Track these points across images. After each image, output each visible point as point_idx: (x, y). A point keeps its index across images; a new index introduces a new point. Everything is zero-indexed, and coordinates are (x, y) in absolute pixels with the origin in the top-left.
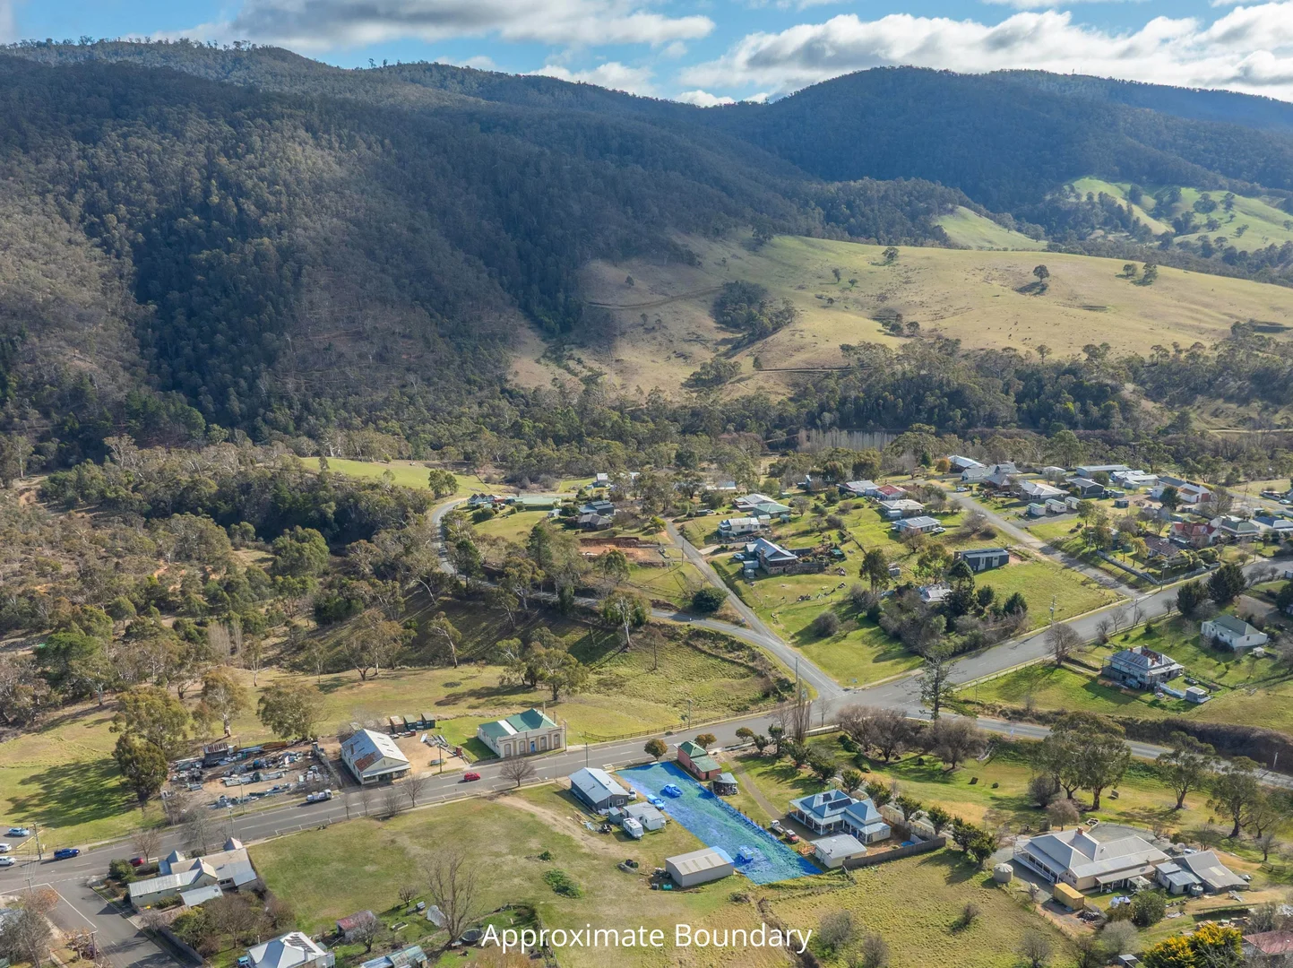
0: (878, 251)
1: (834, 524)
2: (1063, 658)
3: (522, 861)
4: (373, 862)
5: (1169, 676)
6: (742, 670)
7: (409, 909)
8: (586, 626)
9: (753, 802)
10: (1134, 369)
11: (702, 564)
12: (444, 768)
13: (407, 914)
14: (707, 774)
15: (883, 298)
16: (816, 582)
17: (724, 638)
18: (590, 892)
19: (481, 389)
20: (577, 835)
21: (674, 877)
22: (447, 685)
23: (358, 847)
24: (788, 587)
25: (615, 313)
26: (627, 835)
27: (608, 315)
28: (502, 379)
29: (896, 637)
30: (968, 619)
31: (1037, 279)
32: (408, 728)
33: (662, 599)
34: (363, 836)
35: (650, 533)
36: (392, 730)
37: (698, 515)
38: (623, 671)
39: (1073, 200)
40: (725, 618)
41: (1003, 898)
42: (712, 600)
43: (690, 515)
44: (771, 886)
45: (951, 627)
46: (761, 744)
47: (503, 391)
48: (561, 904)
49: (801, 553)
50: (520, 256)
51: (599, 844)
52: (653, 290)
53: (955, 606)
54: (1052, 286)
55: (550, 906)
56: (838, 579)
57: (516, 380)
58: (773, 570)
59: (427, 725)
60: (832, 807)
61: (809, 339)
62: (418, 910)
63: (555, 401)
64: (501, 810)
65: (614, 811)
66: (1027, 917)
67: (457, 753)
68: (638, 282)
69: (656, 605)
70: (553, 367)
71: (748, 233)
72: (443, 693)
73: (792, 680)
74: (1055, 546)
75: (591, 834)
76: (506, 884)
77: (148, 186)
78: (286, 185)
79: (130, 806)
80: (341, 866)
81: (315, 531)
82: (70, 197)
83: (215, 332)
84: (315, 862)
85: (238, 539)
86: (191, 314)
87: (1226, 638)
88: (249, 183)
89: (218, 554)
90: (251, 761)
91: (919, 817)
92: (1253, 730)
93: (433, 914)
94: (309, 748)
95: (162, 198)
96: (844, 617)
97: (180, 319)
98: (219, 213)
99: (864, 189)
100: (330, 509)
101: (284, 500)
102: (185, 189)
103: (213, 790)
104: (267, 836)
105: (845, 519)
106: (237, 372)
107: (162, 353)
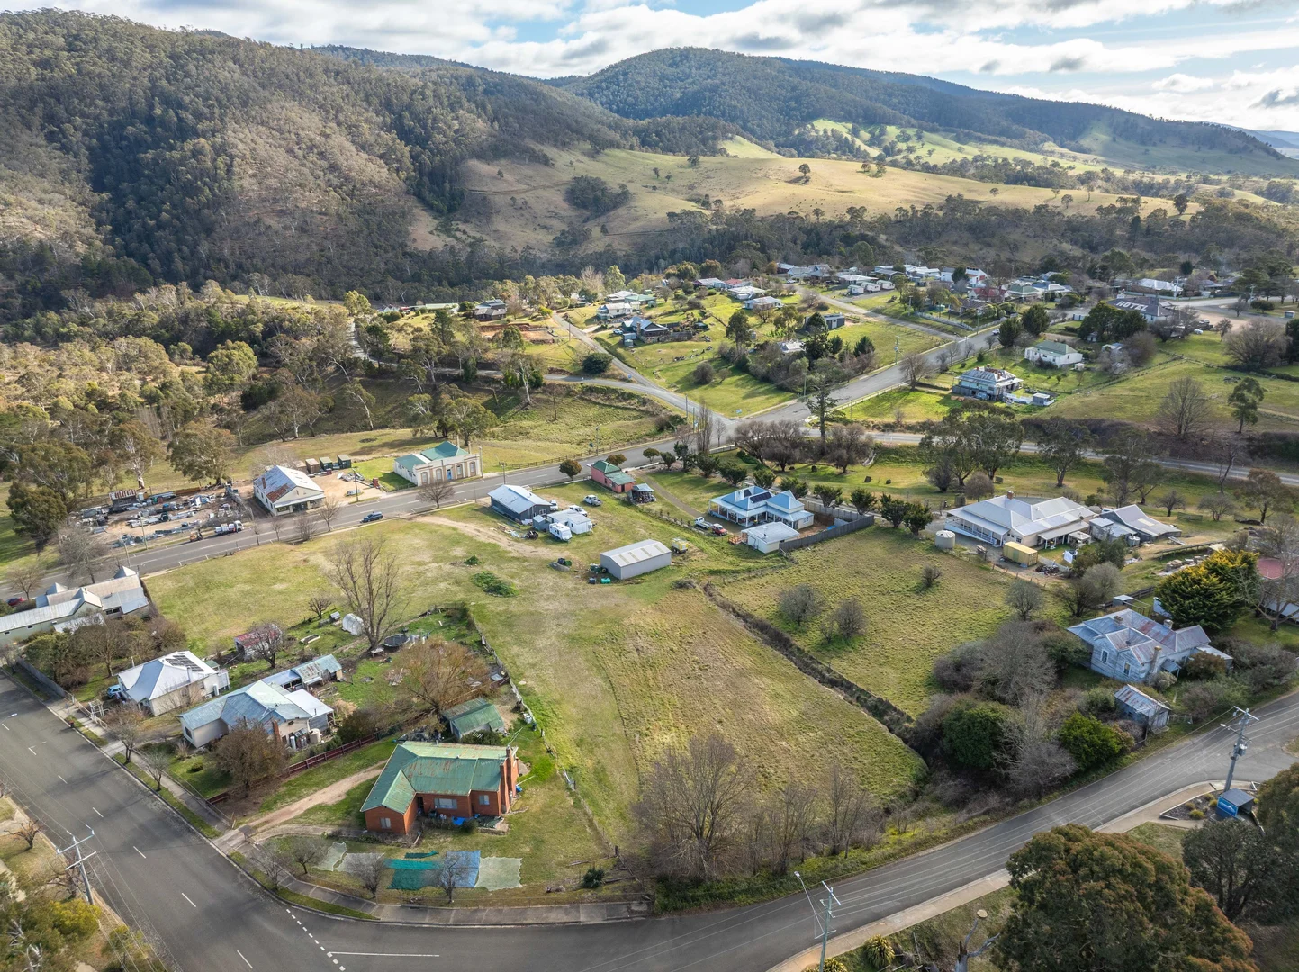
0: (683, 159)
1: (693, 305)
2: (915, 386)
3: (447, 567)
4: (284, 580)
5: (1011, 388)
6: (635, 413)
7: (322, 621)
8: (490, 392)
9: (672, 506)
10: (884, 223)
11: (587, 339)
12: (360, 498)
13: (320, 626)
14: (623, 486)
15: (692, 187)
16: (687, 347)
17: (615, 391)
18: (525, 590)
19: (386, 252)
20: (503, 542)
21: (611, 571)
22: (363, 441)
23: (267, 568)
24: (664, 351)
25: (491, 198)
26: (555, 539)
27: (485, 198)
28: (403, 245)
29: (765, 379)
30: (824, 360)
31: (802, 174)
32: (325, 469)
33: (554, 367)
34: (273, 559)
35: (539, 319)
36: (309, 470)
37: (577, 306)
38: (525, 423)
39: (813, 134)
40: (613, 377)
41: (953, 562)
42: (600, 362)
43: (571, 307)
44: (713, 572)
45: (811, 368)
46: (668, 460)
47: (405, 254)
48: (495, 604)
49: (671, 326)
50: (412, 157)
51: (527, 549)
52: (518, 182)
53: (813, 352)
54: (812, 178)
55: (484, 606)
56: (705, 344)
57: (414, 245)
58: (649, 339)
59: (345, 465)
60: (755, 500)
61: (641, 212)
62: (333, 620)
63: (449, 257)
64: (422, 527)
65: (539, 519)
66: (988, 575)
67: (374, 484)
68: (506, 176)
69: (552, 371)
70: (444, 237)
71: (587, 146)
72: (359, 446)
73: (682, 416)
74: (877, 312)
75: (517, 540)
76: (430, 589)
77: (100, 103)
78: (217, 100)
79: (25, 552)
80: (247, 587)
81: (243, 343)
82: (31, 109)
83: (160, 211)
84: (218, 586)
85: (177, 357)
86: (140, 200)
87: (1049, 358)
88: (187, 99)
89: (155, 364)
90: (159, 507)
91: (839, 503)
92: (1102, 421)
93: (352, 623)
94: (222, 491)
95: (112, 112)
96: (718, 368)
97: (131, 204)
98: (163, 122)
99: (669, 123)
100: (259, 329)
101: (217, 324)
102: (132, 104)
103: (117, 531)
104: (168, 567)
105: (703, 302)
106: (180, 242)
107: (117, 230)
